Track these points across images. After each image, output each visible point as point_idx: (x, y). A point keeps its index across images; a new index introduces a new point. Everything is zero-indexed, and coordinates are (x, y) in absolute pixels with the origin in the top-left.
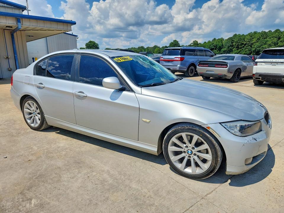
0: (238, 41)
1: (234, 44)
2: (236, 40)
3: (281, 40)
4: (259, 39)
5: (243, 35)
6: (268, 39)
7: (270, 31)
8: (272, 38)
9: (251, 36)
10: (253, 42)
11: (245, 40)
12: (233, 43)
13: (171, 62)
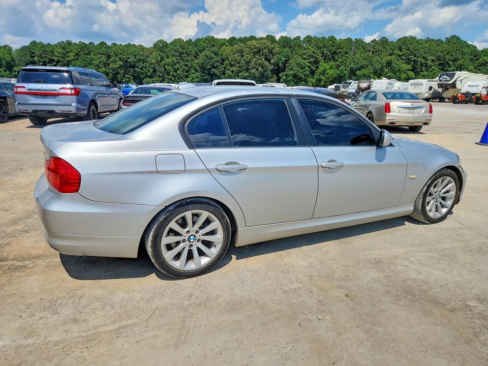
0: (43, 55)
1: (36, 58)
2: (37, 53)
3: (112, 59)
4: (78, 54)
5: (49, 44)
6: (92, 56)
7: (91, 43)
8: (99, 56)
9: (64, 49)
10: (70, 59)
11: (55, 54)
12: (33, 57)
13: (52, 97)
